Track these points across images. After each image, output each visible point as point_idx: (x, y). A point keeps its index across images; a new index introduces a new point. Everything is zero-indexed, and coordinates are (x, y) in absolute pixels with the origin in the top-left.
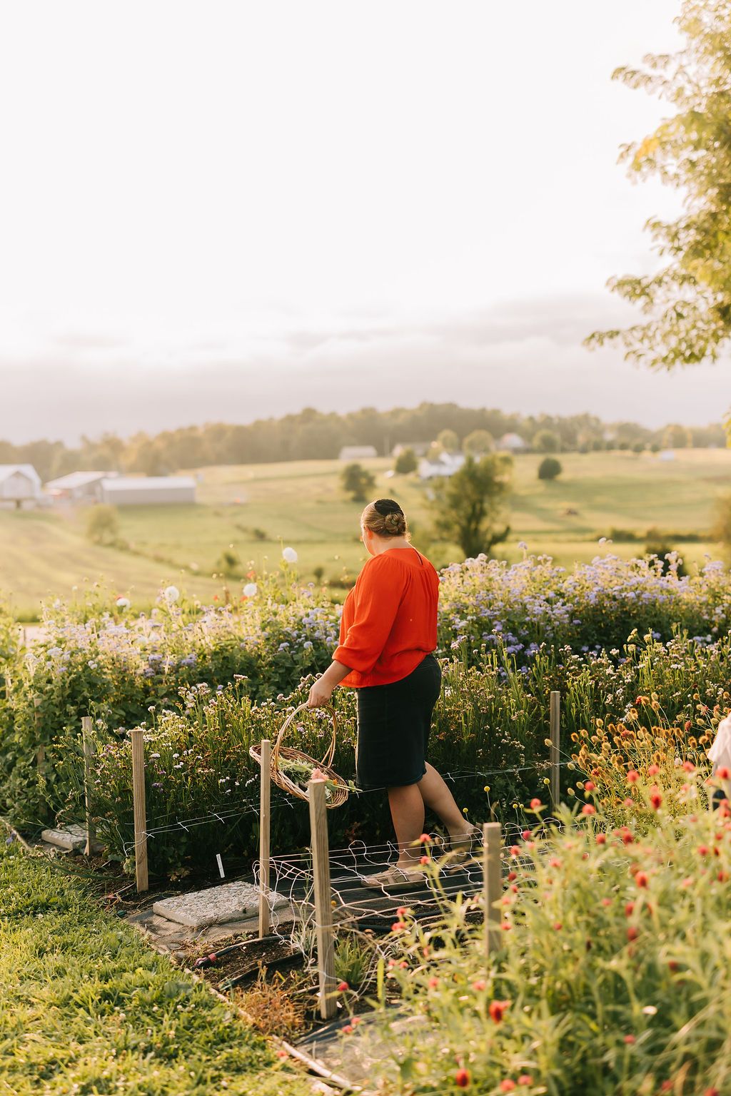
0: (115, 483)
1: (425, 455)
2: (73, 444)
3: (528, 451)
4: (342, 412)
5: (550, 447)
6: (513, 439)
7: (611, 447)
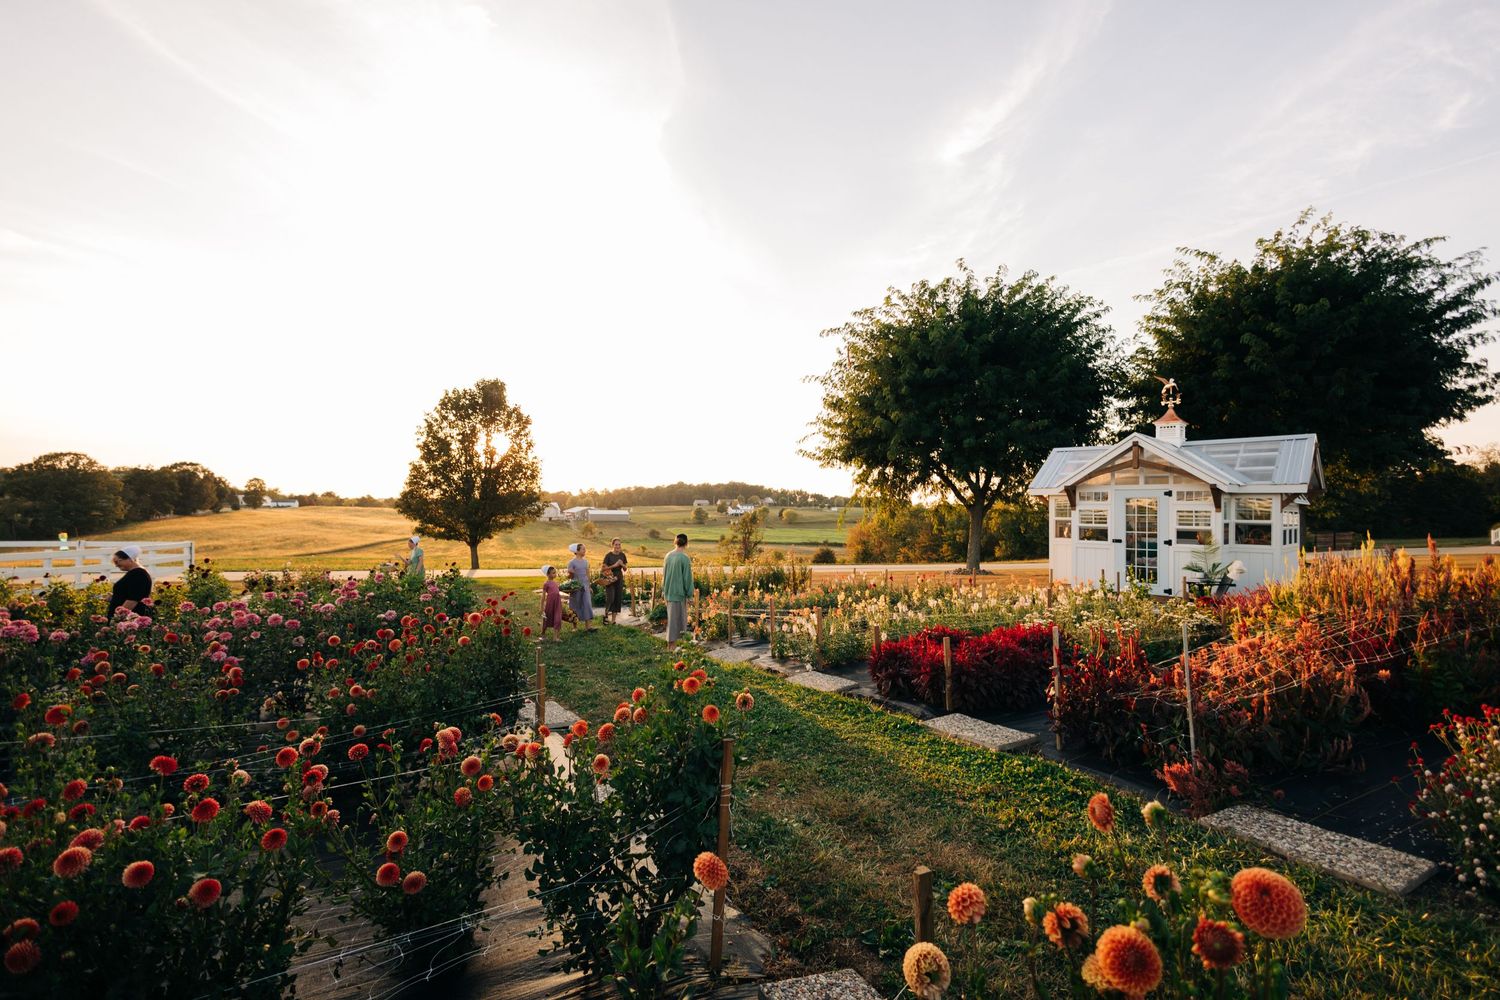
0: (594, 512)
1: (731, 505)
2: (576, 493)
3: (775, 505)
4: (695, 484)
5: (784, 503)
6: (770, 500)
7: (810, 505)
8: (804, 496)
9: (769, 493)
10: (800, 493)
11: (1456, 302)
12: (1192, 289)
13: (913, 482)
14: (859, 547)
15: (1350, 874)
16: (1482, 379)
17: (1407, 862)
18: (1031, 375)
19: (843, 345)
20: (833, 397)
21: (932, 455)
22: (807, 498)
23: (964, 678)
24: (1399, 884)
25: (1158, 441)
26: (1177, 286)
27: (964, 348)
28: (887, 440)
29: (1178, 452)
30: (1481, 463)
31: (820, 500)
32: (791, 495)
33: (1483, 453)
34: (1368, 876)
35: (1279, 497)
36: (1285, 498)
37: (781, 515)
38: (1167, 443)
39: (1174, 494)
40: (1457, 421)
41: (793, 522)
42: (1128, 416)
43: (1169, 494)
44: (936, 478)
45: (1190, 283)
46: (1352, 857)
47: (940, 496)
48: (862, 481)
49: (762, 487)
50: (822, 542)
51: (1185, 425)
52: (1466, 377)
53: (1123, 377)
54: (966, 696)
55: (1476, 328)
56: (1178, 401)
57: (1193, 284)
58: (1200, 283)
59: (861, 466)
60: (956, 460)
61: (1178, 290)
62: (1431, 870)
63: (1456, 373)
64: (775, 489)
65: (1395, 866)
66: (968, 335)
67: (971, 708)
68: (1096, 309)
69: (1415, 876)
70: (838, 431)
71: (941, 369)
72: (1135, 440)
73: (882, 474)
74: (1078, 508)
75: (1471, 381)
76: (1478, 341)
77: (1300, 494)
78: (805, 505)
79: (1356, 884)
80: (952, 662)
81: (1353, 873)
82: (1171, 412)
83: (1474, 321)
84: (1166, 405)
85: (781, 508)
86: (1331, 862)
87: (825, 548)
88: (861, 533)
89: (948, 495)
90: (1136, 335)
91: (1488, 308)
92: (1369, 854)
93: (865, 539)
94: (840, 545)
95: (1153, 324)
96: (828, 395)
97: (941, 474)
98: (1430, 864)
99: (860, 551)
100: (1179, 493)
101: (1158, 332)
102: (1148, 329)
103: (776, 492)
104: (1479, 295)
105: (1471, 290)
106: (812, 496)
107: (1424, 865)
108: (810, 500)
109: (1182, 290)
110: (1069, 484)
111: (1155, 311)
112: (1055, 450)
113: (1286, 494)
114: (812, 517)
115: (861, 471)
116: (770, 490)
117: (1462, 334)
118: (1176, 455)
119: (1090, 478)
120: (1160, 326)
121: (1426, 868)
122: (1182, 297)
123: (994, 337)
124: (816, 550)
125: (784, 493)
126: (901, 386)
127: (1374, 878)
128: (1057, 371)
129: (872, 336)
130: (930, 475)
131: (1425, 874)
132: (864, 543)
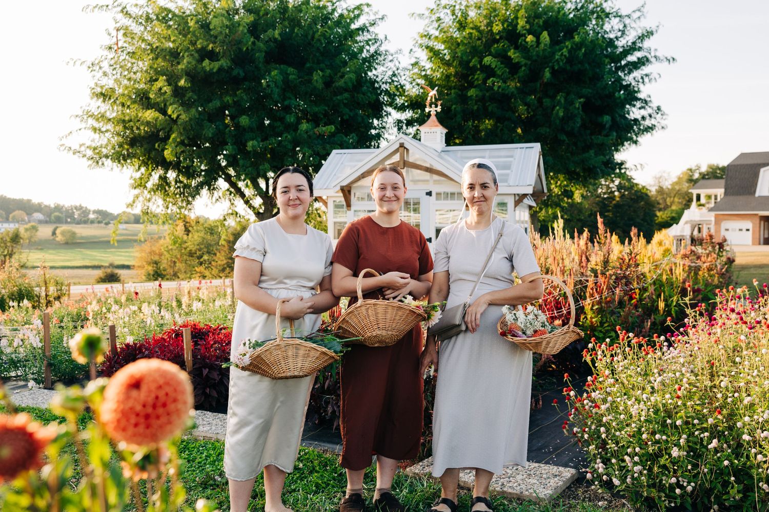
3: (46, 222)
5: (59, 220)
6: (38, 216)
7: (92, 222)
8: (85, 212)
9: (39, 208)
10: (80, 208)
11: (633, 48)
12: (457, 12)
13: (197, 187)
14: (150, 268)
15: (515, 491)
16: (650, 111)
17: (557, 473)
18: (317, 77)
19: (112, 26)
20: (102, 87)
21: (219, 157)
22: (89, 213)
23: (205, 372)
24: (548, 492)
25: (422, 145)
26: (445, 7)
27: (247, 42)
28: (166, 139)
29: (440, 156)
30: (654, 186)
31: (104, 217)
32: (67, 211)
33: (656, 178)
34: (527, 490)
35: (513, 197)
36: (517, 198)
37: (54, 233)
38: (430, 148)
39: (434, 194)
40: (634, 145)
41: (72, 243)
42: (404, 127)
43: (429, 194)
44: (222, 184)
45: (455, 6)
46: (519, 477)
47: (228, 203)
48: (140, 185)
49: (29, 201)
50: (107, 264)
51: (445, 131)
52: (640, 108)
53: (401, 89)
54: (208, 391)
55: (645, 70)
56: (439, 109)
57: (457, 7)
58: (463, 8)
59: (139, 169)
60: (241, 162)
61: (446, 11)
62: (573, 476)
63: (634, 106)
64: (46, 203)
65: (548, 478)
66: (254, 29)
67: (214, 404)
68: (372, 17)
69: (561, 483)
70: (110, 126)
71: (224, 63)
72: (402, 141)
73: (163, 179)
74: (353, 208)
75: (643, 112)
76: (646, 80)
77: (527, 194)
78: (85, 222)
79: (519, 499)
80: (194, 356)
81: (517, 490)
82: (433, 118)
83: (644, 64)
84: (430, 111)
85: (54, 226)
86: (503, 484)
87: (109, 271)
88: (152, 253)
89: (236, 203)
90: (411, 50)
91: (653, 54)
92: (532, 472)
93: (156, 258)
94: (128, 267)
95: (425, 41)
96: (96, 85)
97: (228, 179)
98: (573, 471)
99: (152, 273)
100: (438, 194)
101: (430, 49)
102: (421, 46)
103: (47, 207)
104: (647, 44)
105: (642, 38)
106: (94, 212)
107: (568, 473)
108: (92, 216)
109: (449, 11)
110: (345, 183)
111: (427, 29)
112: (334, 152)
113: (518, 195)
114: (95, 237)
115: (138, 175)
116: (40, 205)
117: (637, 74)
118: (437, 158)
119: (363, 178)
120: (431, 44)
121: (569, 475)
122: (448, 19)
123: (280, 34)
124: (99, 273)
125: (58, 208)
126: (179, 78)
127: (531, 491)
128: (342, 77)
129: (148, 19)
130: (216, 180)
131: (568, 480)
132: (156, 263)
